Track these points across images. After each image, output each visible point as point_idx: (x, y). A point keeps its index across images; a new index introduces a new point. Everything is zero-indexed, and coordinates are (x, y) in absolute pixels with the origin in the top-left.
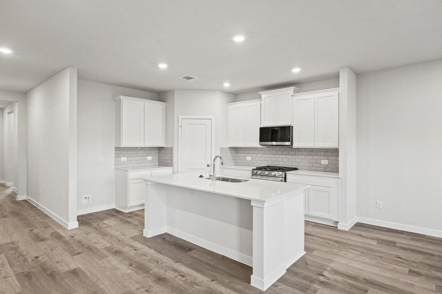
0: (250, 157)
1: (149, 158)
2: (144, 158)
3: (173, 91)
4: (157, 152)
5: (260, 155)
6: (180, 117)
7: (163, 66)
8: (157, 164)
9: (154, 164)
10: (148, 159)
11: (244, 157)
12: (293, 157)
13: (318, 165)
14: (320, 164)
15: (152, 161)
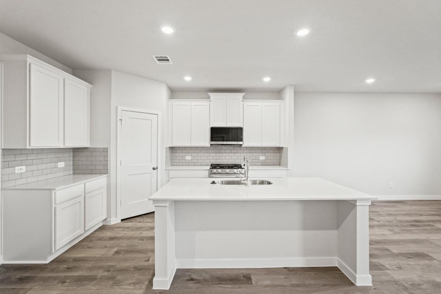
0: (190, 157)
1: (61, 165)
2: (53, 165)
3: (108, 71)
4: (72, 155)
5: (202, 154)
6: (120, 108)
8: (72, 172)
9: (67, 173)
10: (59, 166)
11: (182, 156)
12: (236, 154)
13: (257, 161)
14: (259, 159)
15: (64, 169)
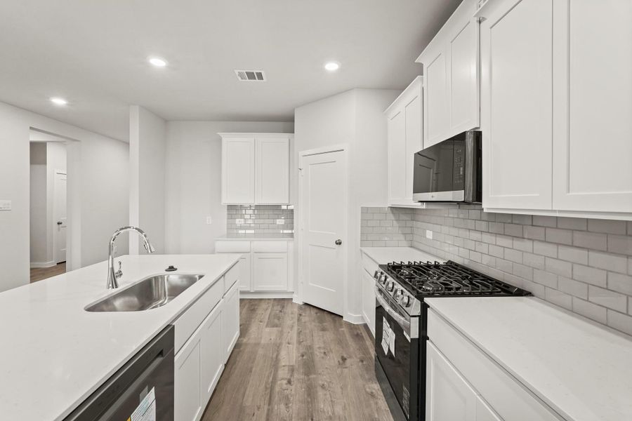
0: (432, 233)
1: (280, 221)
2: (271, 221)
6: (301, 154)
7: (158, 62)
10: (278, 223)
11: (423, 230)
15: (284, 227)
